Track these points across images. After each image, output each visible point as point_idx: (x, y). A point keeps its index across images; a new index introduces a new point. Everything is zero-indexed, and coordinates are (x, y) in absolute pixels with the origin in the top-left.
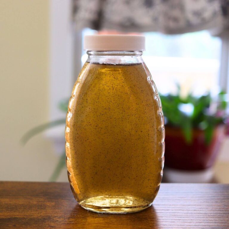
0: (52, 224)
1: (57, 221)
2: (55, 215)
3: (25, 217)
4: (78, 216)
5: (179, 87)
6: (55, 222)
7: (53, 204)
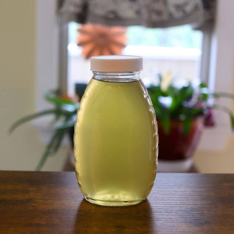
0: (34, 204)
1: (38, 202)
2: (36, 198)
3: (12, 199)
4: (55, 198)
5: (160, 78)
6: (36, 203)
7: (35, 189)
